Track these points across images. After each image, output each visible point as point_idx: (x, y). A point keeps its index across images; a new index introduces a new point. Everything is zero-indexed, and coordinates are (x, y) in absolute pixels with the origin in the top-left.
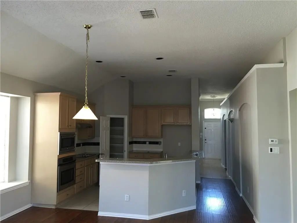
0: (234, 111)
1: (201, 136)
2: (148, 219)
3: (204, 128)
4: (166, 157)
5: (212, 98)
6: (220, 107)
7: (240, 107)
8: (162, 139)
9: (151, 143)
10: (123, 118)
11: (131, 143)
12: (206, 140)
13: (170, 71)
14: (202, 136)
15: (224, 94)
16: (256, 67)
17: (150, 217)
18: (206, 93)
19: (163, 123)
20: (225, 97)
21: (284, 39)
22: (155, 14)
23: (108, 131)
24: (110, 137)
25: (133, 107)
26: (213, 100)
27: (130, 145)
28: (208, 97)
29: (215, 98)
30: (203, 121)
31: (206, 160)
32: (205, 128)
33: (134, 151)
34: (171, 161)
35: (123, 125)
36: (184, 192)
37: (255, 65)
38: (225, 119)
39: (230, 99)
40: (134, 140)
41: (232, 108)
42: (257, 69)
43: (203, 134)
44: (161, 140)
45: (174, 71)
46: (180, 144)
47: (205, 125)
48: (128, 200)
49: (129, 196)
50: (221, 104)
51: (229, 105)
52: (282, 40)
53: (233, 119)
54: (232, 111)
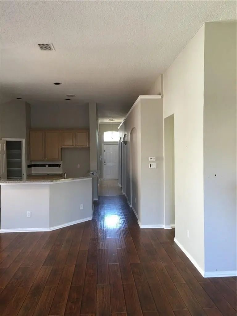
0: (127, 134)
1: (100, 159)
2: (49, 231)
3: (103, 151)
4: (65, 176)
5: (110, 122)
6: (117, 130)
7: (131, 131)
8: (62, 161)
9: (50, 166)
10: (21, 141)
11: (29, 166)
12: (105, 162)
13: (68, 95)
14: (102, 158)
15: (121, 118)
16: (141, 97)
17: (50, 229)
18: (104, 116)
19: (62, 146)
20: (121, 120)
21: (162, 75)
22: (52, 47)
23: (5, 154)
24: (7, 161)
25: (31, 130)
26: (111, 124)
27: (29, 169)
28: (107, 121)
29: (114, 122)
30: (103, 144)
31: (105, 181)
32: (105, 151)
33: (33, 174)
34: (70, 179)
35: (20, 149)
36: (82, 206)
37: (140, 96)
38: (121, 142)
39: (125, 123)
40: (33, 164)
41: (126, 132)
42: (141, 99)
43: (102, 157)
44: (61, 163)
45: (72, 96)
46: (79, 166)
47: (104, 147)
48: (30, 216)
49: (31, 212)
50: (119, 128)
51: (124, 129)
52: (160, 75)
53: (127, 141)
54: (126, 134)
